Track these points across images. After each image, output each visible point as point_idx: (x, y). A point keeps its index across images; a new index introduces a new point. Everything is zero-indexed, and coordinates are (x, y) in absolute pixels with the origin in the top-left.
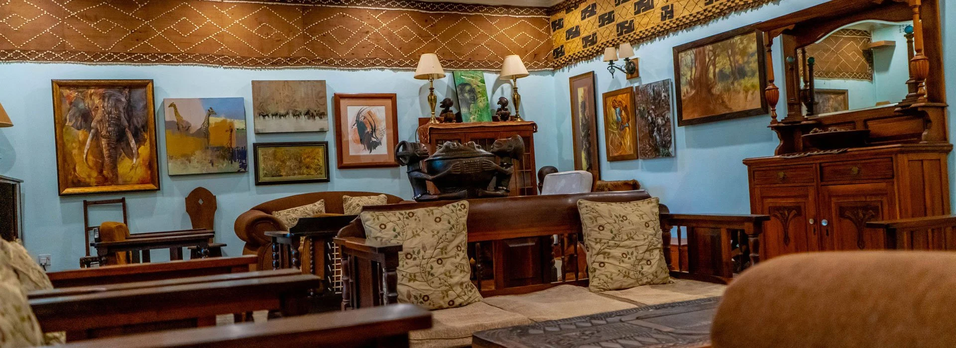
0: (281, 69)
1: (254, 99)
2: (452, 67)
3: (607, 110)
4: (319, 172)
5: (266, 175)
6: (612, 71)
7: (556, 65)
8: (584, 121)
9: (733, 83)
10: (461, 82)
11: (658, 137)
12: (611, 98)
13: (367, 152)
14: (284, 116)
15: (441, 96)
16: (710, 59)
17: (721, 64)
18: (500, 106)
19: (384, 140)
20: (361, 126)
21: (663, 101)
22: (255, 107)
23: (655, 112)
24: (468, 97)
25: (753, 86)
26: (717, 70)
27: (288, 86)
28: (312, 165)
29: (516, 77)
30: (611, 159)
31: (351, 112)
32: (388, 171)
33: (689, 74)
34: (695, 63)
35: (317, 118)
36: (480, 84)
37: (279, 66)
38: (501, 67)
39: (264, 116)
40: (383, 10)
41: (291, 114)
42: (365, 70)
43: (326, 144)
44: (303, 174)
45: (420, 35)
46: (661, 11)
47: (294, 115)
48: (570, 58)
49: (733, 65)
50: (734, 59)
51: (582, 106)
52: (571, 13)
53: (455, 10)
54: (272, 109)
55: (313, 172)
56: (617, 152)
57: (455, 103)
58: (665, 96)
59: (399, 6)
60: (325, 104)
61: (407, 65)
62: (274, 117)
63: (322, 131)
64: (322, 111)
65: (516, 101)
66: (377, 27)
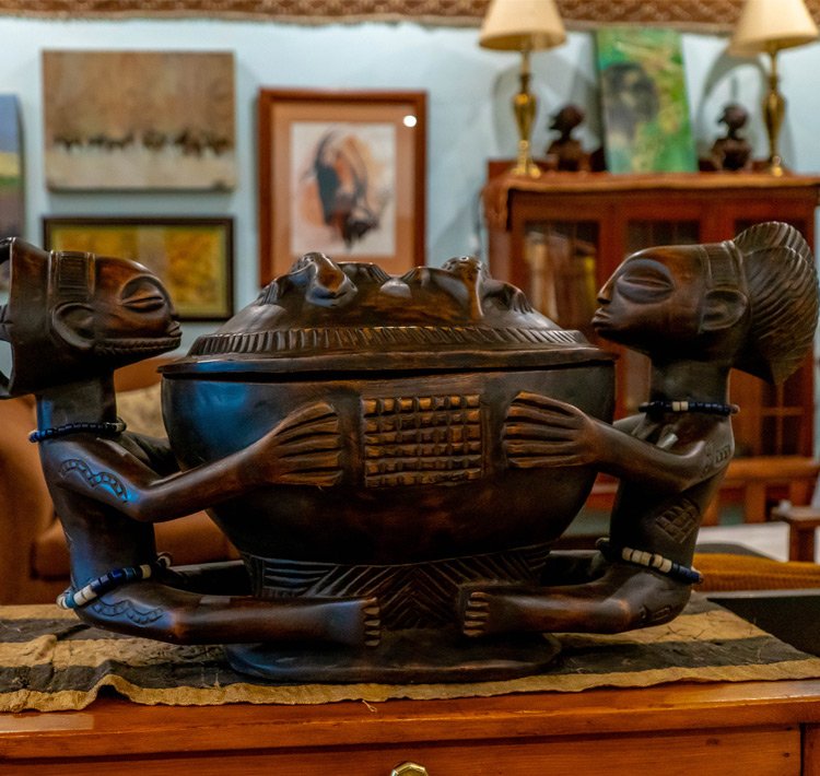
0: (120, 19)
1: (49, 97)
2: (588, 17)
4: (208, 295)
13: (338, 248)
14: (122, 145)
15: (551, 98)
18: (722, 130)
19: (388, 219)
20: (326, 176)
22: (49, 121)
24: (631, 103)
28: (191, 278)
29: (777, 46)
31: (301, 140)
35: (208, 153)
36: (670, 67)
37: (113, 12)
38: (735, 21)
39: (70, 145)
41: (138, 142)
42: (347, 24)
43: (228, 224)
47: (147, 145)
54: (89, 126)
55: (192, 295)
57: (589, 118)
60: (229, 116)
61: (461, 12)
62: (94, 147)
63: (221, 190)
64: (220, 135)
65: (773, 117)
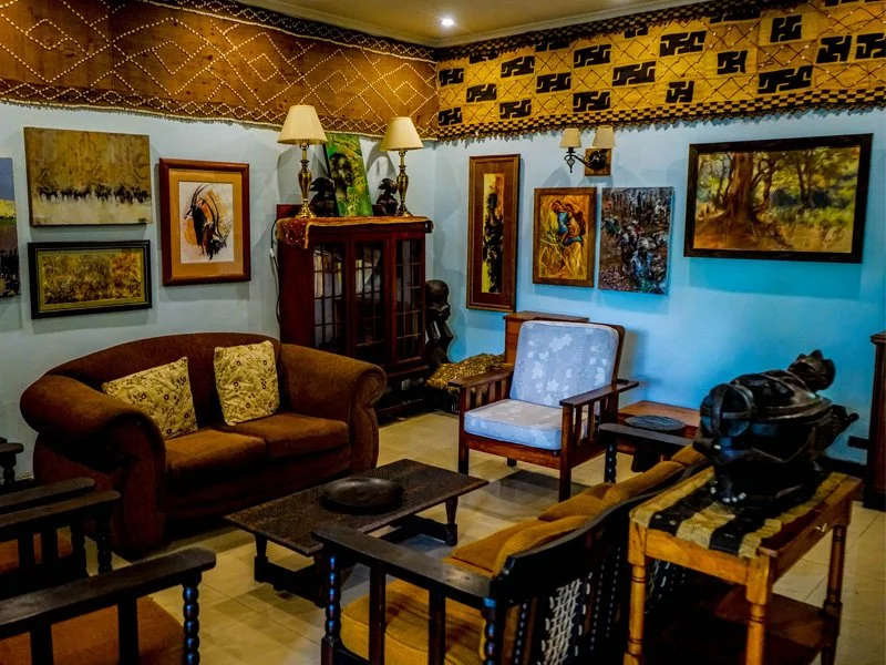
0: (74, 109)
1: (30, 161)
3: (542, 213)
4: (135, 292)
5: (50, 301)
6: (571, 162)
7: (442, 135)
8: (492, 221)
9: (801, 212)
10: (334, 151)
11: (639, 265)
12: (552, 197)
13: (205, 259)
14: (82, 195)
16: (761, 172)
17: (782, 182)
18: (383, 192)
19: (230, 241)
20: (198, 215)
21: (656, 216)
22: (32, 178)
23: (637, 229)
24: (343, 176)
25: (840, 222)
26: (773, 189)
27: (89, 140)
28: (125, 282)
29: (405, 150)
30: (539, 280)
31: (184, 191)
32: (232, 288)
33: (717, 186)
34: (730, 173)
35: (135, 200)
36: (357, 156)
37: (71, 103)
39: (48, 196)
40: (233, 23)
41: (93, 193)
42: (206, 122)
43: (148, 244)
44: (111, 297)
45: (282, 70)
46: (668, 88)
47: (99, 195)
48: (472, 129)
49: (806, 186)
50: (809, 179)
51: (489, 201)
52: (481, 63)
53: (328, 36)
54: (62, 182)
55: (126, 292)
56: (553, 273)
58: (661, 211)
59: (255, 20)
60: (148, 177)
61: (264, 119)
62: (65, 198)
63: (141, 224)
64: (143, 189)
65: (403, 185)
66: (224, 51)
